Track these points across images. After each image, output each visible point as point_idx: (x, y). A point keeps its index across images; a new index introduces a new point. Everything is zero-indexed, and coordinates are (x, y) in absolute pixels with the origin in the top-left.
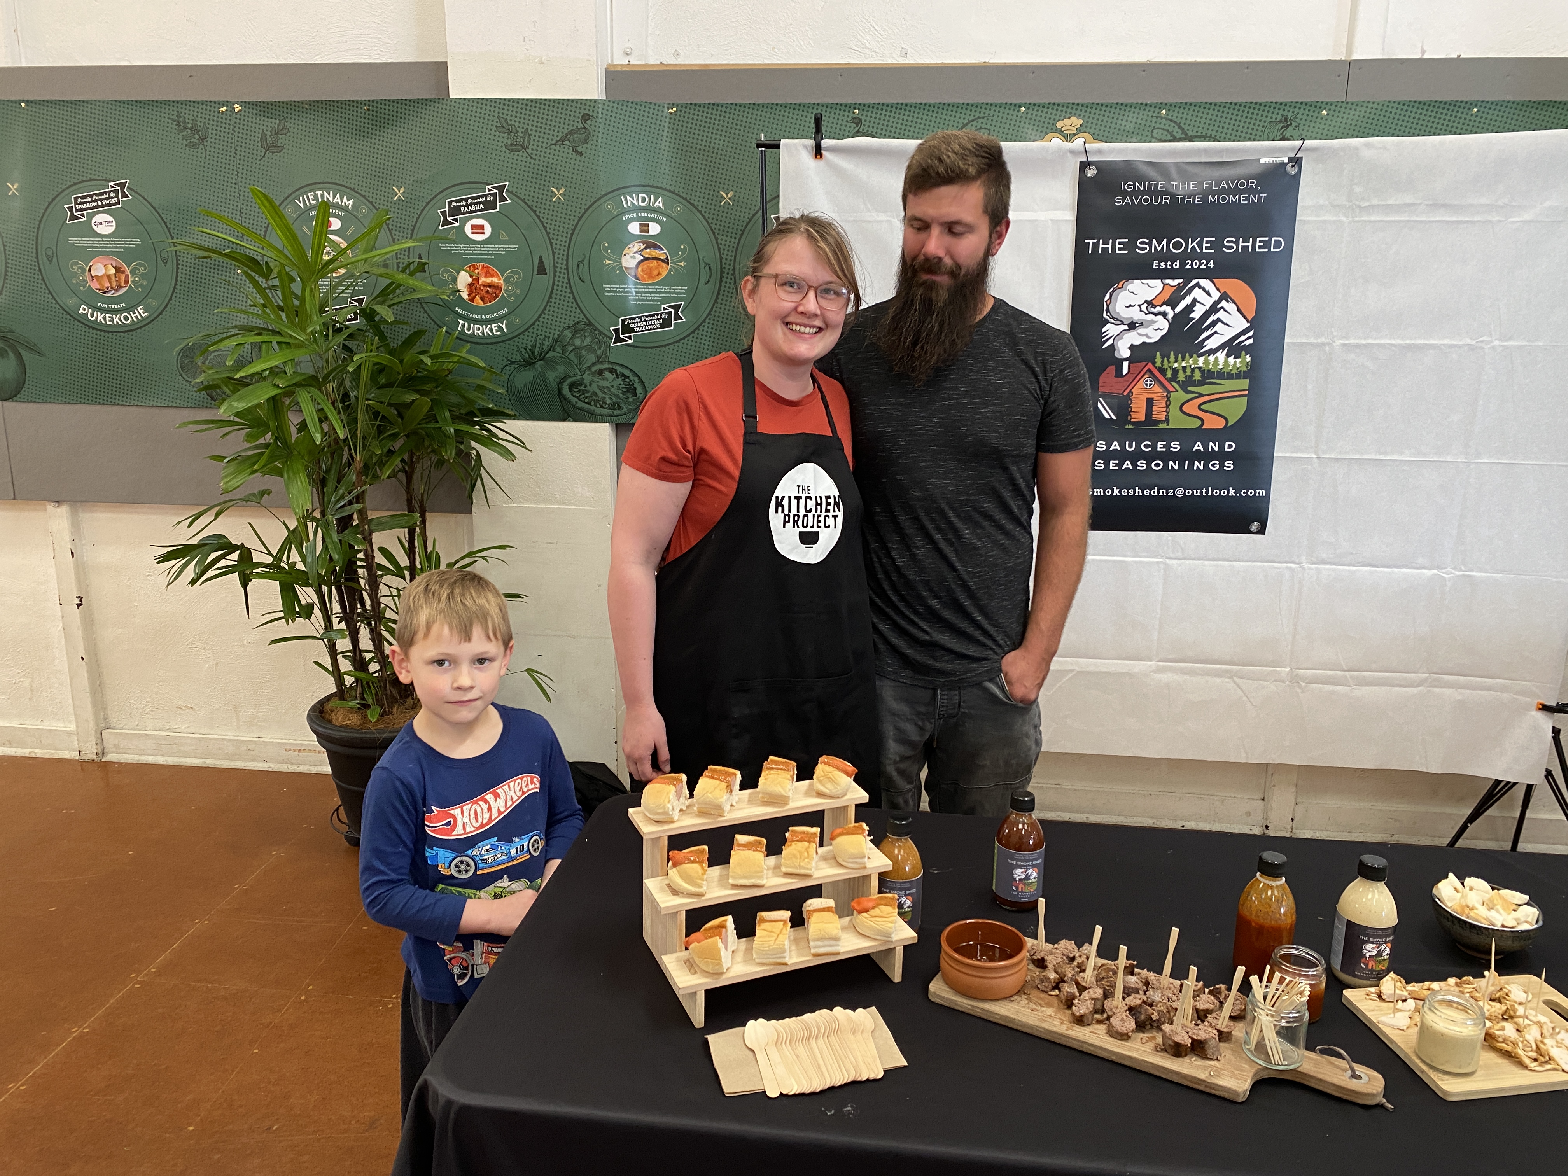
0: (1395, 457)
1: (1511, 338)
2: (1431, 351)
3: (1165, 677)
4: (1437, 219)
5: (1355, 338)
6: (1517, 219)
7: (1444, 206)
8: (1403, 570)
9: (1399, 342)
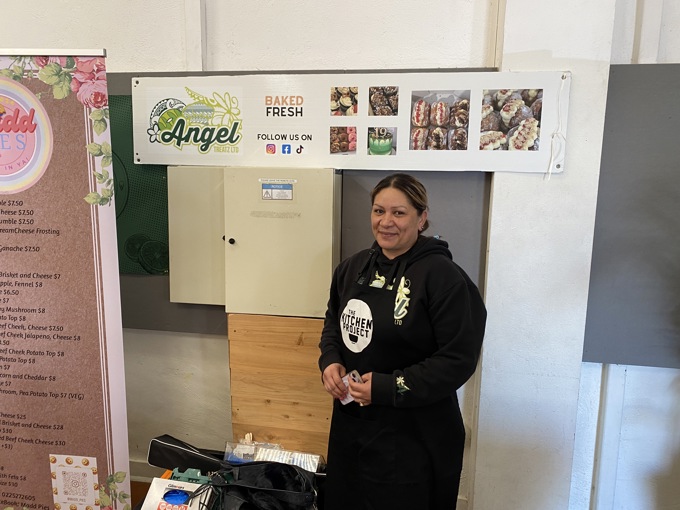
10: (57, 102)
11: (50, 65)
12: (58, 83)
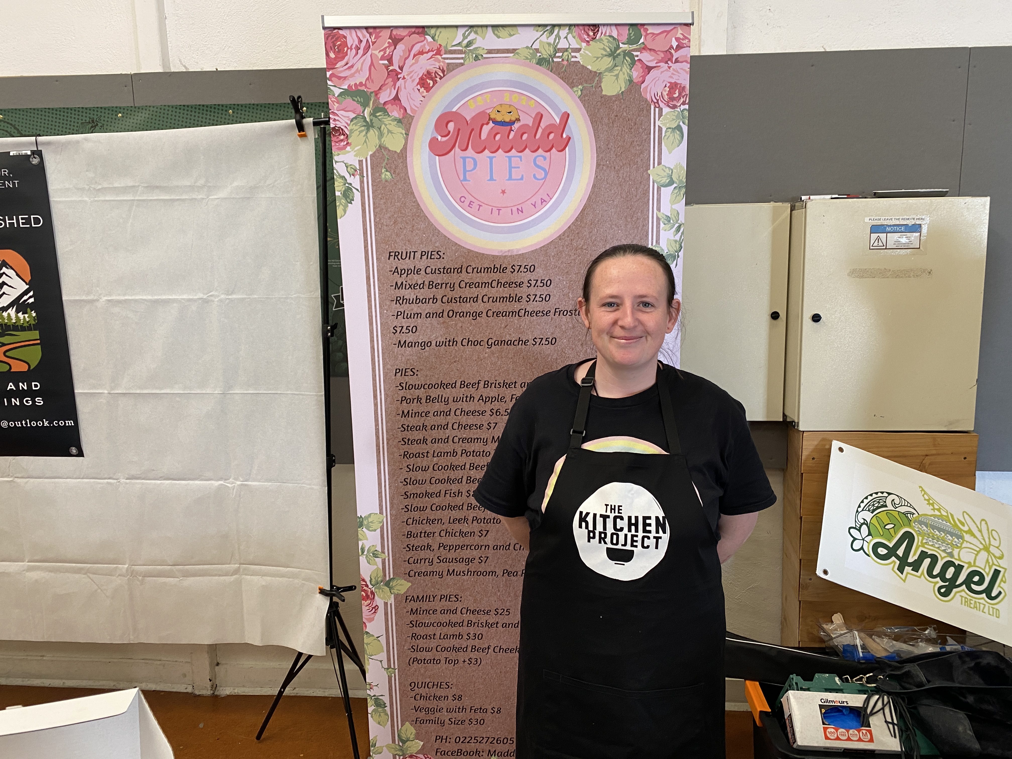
0: (168, 391)
1: (232, 293)
2: (175, 305)
3: (34, 575)
4: (155, 198)
5: (116, 296)
6: (216, 197)
7: (157, 187)
8: (197, 482)
9: (149, 297)
10: (607, 100)
11: (601, 40)
12: (610, 70)
